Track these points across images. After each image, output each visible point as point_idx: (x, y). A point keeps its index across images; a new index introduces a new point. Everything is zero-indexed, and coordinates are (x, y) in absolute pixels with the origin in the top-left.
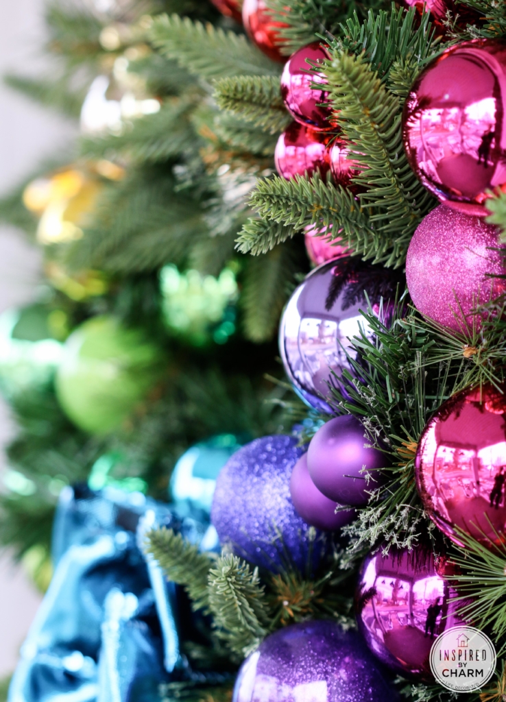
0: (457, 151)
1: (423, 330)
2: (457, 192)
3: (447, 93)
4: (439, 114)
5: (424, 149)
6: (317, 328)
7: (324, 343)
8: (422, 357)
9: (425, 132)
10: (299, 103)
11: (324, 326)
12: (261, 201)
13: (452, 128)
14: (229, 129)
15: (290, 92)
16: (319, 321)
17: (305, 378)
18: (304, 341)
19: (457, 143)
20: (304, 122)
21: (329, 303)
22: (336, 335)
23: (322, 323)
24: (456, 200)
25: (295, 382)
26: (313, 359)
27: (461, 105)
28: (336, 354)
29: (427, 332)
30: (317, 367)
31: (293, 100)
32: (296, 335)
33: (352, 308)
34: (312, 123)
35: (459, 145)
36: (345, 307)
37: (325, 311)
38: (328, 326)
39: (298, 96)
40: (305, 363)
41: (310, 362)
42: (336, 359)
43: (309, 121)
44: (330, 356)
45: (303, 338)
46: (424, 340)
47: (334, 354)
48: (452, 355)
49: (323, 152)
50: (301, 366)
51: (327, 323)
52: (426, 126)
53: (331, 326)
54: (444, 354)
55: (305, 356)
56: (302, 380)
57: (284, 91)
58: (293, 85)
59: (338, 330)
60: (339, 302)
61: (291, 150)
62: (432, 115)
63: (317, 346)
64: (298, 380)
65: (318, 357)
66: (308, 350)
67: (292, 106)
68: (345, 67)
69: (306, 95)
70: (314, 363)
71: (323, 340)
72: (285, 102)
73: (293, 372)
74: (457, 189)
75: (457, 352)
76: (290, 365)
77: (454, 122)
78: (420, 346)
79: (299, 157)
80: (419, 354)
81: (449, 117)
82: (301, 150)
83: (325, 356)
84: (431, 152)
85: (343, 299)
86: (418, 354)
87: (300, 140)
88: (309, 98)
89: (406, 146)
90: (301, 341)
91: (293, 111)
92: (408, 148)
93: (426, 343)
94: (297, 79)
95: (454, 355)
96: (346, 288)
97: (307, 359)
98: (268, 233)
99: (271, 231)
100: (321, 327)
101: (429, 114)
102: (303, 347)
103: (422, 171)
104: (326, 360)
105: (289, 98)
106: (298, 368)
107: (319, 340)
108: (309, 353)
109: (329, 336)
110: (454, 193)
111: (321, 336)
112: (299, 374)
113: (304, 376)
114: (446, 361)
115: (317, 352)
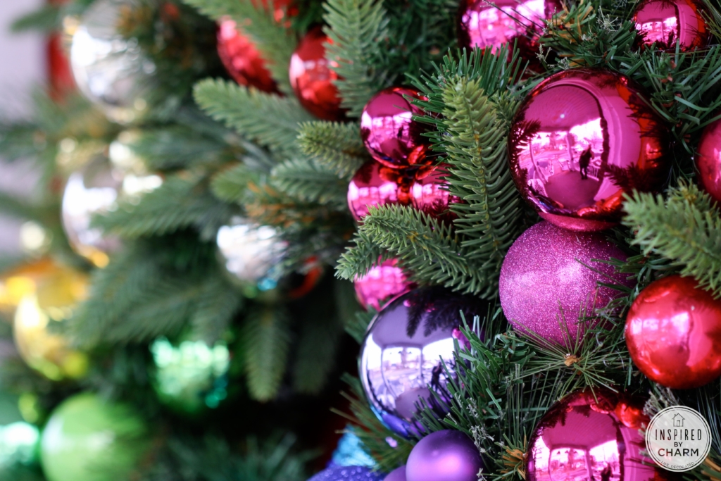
0: (566, 168)
1: (522, 344)
2: (561, 205)
3: (563, 113)
4: (548, 136)
5: (535, 169)
6: (399, 355)
7: (408, 368)
8: (521, 370)
9: (535, 154)
10: (381, 142)
11: (406, 353)
12: (373, 225)
13: (561, 147)
14: (286, 180)
15: (372, 133)
16: (401, 349)
17: (388, 401)
18: (388, 368)
19: (568, 161)
20: (381, 158)
21: (411, 330)
22: (420, 360)
23: (404, 351)
24: (558, 213)
25: (377, 405)
26: (396, 383)
27: (567, 128)
28: (420, 377)
29: (526, 345)
30: (401, 390)
31: (375, 140)
32: (379, 365)
33: (434, 333)
34: (389, 160)
35: (569, 163)
36: (427, 333)
37: (407, 339)
38: (410, 353)
39: (379, 136)
40: (387, 388)
41: (393, 387)
42: (420, 382)
43: (386, 158)
44: (414, 380)
45: (386, 366)
46: (525, 352)
47: (417, 378)
48: (549, 366)
49: (396, 191)
50: (385, 390)
51: (409, 349)
52: (536, 149)
53: (414, 353)
54: (539, 365)
55: (389, 381)
56: (384, 402)
57: (366, 133)
58: (375, 127)
59: (422, 356)
60: (421, 328)
61: (365, 192)
62: (542, 139)
63: (401, 372)
64: (380, 403)
65: (401, 381)
66: (392, 376)
67: (373, 145)
68: (467, 92)
69: (388, 135)
70: (398, 387)
71: (406, 366)
72: (366, 142)
73: (375, 397)
74: (561, 202)
75: (554, 363)
76: (372, 390)
77: (563, 141)
78: (519, 359)
79: (373, 196)
80: (518, 367)
81: (558, 139)
82: (374, 190)
83: (410, 381)
84: (540, 170)
85: (425, 325)
86: (516, 367)
87: (373, 181)
88: (391, 138)
89: (515, 169)
90: (384, 369)
91: (373, 149)
92: (517, 170)
93: (526, 354)
94: (378, 122)
95: (552, 365)
96: (426, 315)
97: (391, 384)
98: (364, 262)
99: (366, 260)
100: (403, 354)
101: (539, 137)
102: (386, 374)
103: (531, 188)
104: (410, 384)
105: (370, 139)
106: (381, 392)
107: (403, 365)
108: (393, 378)
109: (413, 361)
110: (558, 206)
111: (404, 362)
112: (382, 398)
113: (388, 399)
114: (545, 372)
115: (401, 377)
